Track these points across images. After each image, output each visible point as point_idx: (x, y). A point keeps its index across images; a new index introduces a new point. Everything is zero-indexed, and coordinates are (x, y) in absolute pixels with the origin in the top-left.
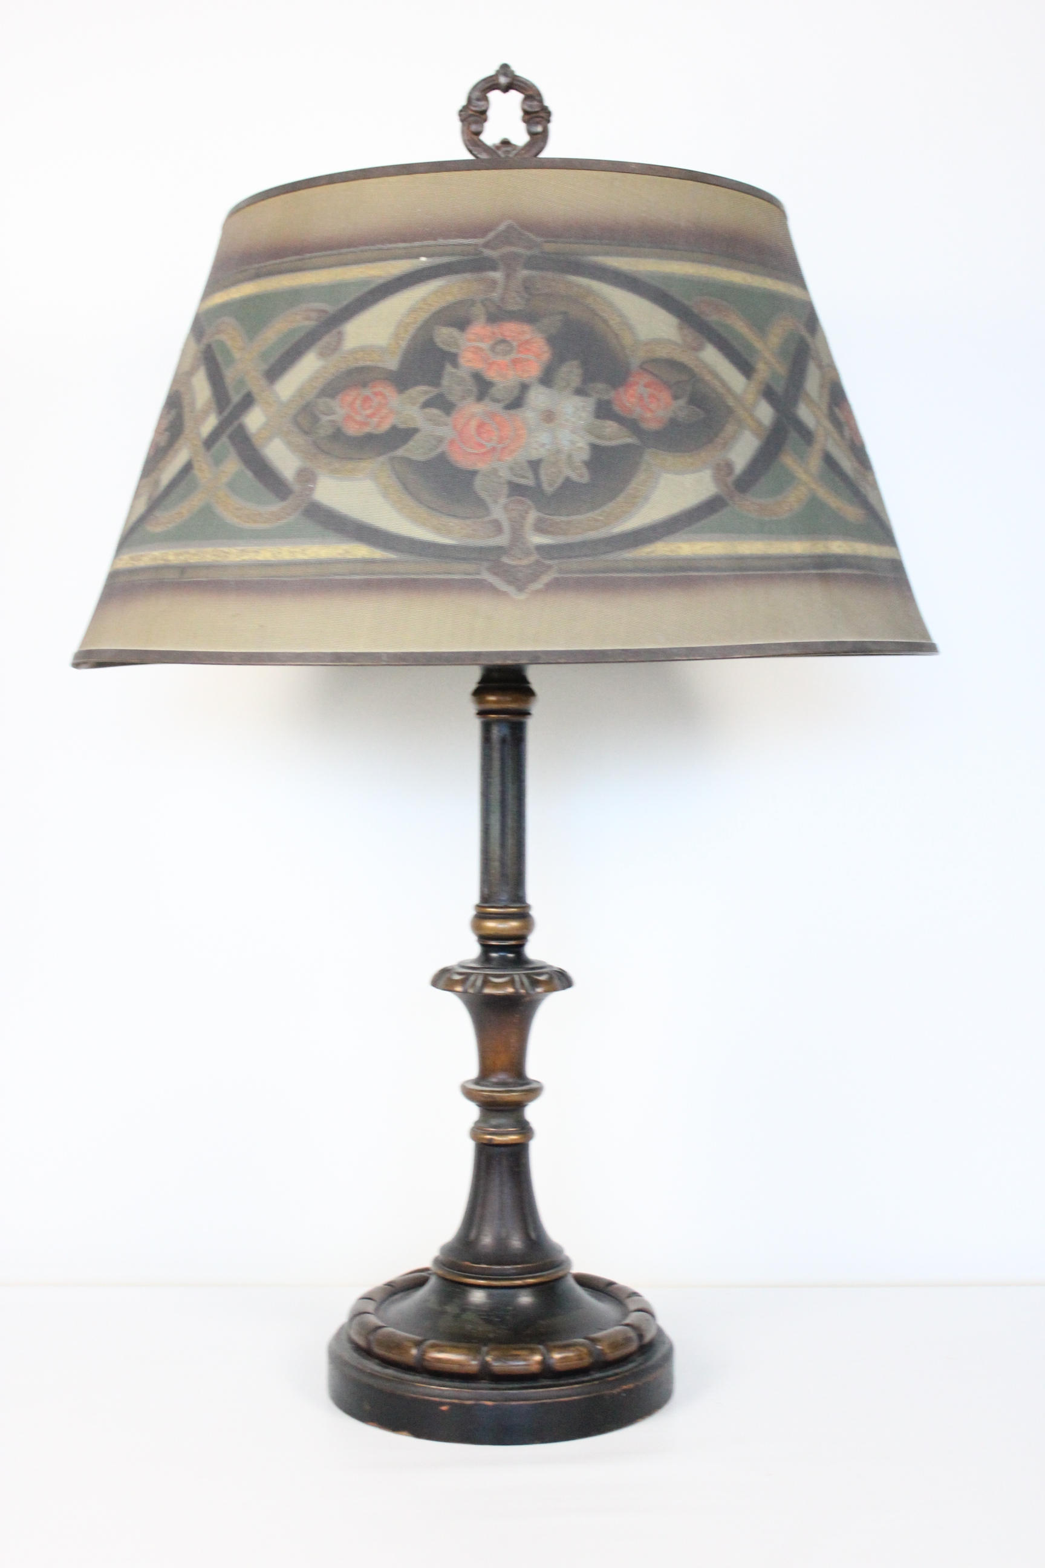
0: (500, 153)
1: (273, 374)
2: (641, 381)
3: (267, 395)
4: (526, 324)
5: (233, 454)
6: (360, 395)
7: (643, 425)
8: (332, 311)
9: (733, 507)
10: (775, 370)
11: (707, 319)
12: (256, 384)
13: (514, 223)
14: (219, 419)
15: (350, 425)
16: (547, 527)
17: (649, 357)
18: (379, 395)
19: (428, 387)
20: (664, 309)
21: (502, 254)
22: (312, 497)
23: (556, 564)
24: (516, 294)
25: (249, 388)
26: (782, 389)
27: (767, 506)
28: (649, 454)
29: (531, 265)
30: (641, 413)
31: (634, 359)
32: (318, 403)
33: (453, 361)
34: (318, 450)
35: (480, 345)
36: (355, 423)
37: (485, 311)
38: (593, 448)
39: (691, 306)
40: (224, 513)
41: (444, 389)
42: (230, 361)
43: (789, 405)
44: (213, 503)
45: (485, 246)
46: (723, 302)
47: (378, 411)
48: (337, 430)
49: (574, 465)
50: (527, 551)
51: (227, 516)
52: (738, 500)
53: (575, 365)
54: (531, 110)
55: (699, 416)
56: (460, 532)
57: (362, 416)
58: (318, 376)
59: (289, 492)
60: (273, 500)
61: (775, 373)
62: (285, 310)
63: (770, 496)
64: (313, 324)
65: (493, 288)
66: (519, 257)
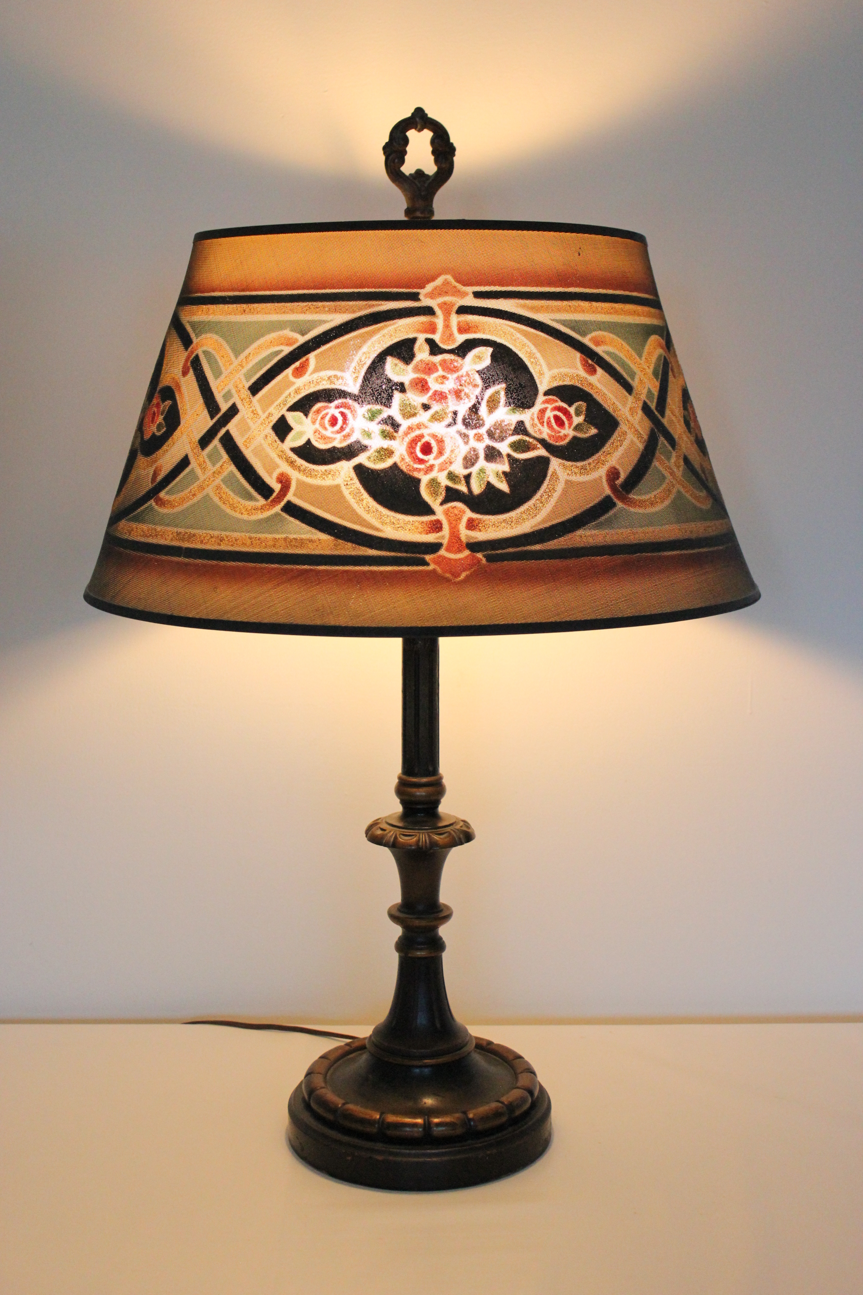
0: (415, 182)
1: (255, 389)
2: (550, 406)
3: (251, 407)
4: (459, 359)
5: (225, 456)
6: (327, 414)
7: (551, 442)
8: (302, 340)
9: (620, 505)
10: (649, 389)
11: (599, 350)
12: (241, 397)
13: (449, 278)
14: (211, 423)
15: (319, 438)
16: (477, 525)
17: (555, 384)
18: (343, 414)
19: (382, 407)
20: (566, 343)
21: (440, 302)
22: (290, 497)
23: (484, 556)
24: (451, 335)
25: (236, 399)
26: (654, 404)
27: (645, 501)
28: (555, 464)
29: (462, 310)
30: (549, 432)
31: (543, 386)
32: (293, 418)
33: (402, 388)
34: (294, 457)
35: (423, 376)
36: (324, 438)
37: (427, 348)
38: (512, 461)
39: (586, 340)
40: (220, 504)
41: (394, 411)
42: (218, 373)
43: (660, 417)
44: (212, 494)
45: (426, 295)
46: (611, 335)
47: (342, 429)
48: (309, 442)
49: (497, 475)
50: (462, 545)
51: (223, 507)
52: (623, 499)
53: (497, 392)
54: (440, 149)
55: (593, 431)
56: (409, 530)
57: (330, 432)
58: (292, 395)
59: (271, 491)
60: (259, 497)
61: (649, 391)
62: (262, 335)
63: (648, 493)
64: (287, 350)
65: (433, 329)
66: (453, 305)
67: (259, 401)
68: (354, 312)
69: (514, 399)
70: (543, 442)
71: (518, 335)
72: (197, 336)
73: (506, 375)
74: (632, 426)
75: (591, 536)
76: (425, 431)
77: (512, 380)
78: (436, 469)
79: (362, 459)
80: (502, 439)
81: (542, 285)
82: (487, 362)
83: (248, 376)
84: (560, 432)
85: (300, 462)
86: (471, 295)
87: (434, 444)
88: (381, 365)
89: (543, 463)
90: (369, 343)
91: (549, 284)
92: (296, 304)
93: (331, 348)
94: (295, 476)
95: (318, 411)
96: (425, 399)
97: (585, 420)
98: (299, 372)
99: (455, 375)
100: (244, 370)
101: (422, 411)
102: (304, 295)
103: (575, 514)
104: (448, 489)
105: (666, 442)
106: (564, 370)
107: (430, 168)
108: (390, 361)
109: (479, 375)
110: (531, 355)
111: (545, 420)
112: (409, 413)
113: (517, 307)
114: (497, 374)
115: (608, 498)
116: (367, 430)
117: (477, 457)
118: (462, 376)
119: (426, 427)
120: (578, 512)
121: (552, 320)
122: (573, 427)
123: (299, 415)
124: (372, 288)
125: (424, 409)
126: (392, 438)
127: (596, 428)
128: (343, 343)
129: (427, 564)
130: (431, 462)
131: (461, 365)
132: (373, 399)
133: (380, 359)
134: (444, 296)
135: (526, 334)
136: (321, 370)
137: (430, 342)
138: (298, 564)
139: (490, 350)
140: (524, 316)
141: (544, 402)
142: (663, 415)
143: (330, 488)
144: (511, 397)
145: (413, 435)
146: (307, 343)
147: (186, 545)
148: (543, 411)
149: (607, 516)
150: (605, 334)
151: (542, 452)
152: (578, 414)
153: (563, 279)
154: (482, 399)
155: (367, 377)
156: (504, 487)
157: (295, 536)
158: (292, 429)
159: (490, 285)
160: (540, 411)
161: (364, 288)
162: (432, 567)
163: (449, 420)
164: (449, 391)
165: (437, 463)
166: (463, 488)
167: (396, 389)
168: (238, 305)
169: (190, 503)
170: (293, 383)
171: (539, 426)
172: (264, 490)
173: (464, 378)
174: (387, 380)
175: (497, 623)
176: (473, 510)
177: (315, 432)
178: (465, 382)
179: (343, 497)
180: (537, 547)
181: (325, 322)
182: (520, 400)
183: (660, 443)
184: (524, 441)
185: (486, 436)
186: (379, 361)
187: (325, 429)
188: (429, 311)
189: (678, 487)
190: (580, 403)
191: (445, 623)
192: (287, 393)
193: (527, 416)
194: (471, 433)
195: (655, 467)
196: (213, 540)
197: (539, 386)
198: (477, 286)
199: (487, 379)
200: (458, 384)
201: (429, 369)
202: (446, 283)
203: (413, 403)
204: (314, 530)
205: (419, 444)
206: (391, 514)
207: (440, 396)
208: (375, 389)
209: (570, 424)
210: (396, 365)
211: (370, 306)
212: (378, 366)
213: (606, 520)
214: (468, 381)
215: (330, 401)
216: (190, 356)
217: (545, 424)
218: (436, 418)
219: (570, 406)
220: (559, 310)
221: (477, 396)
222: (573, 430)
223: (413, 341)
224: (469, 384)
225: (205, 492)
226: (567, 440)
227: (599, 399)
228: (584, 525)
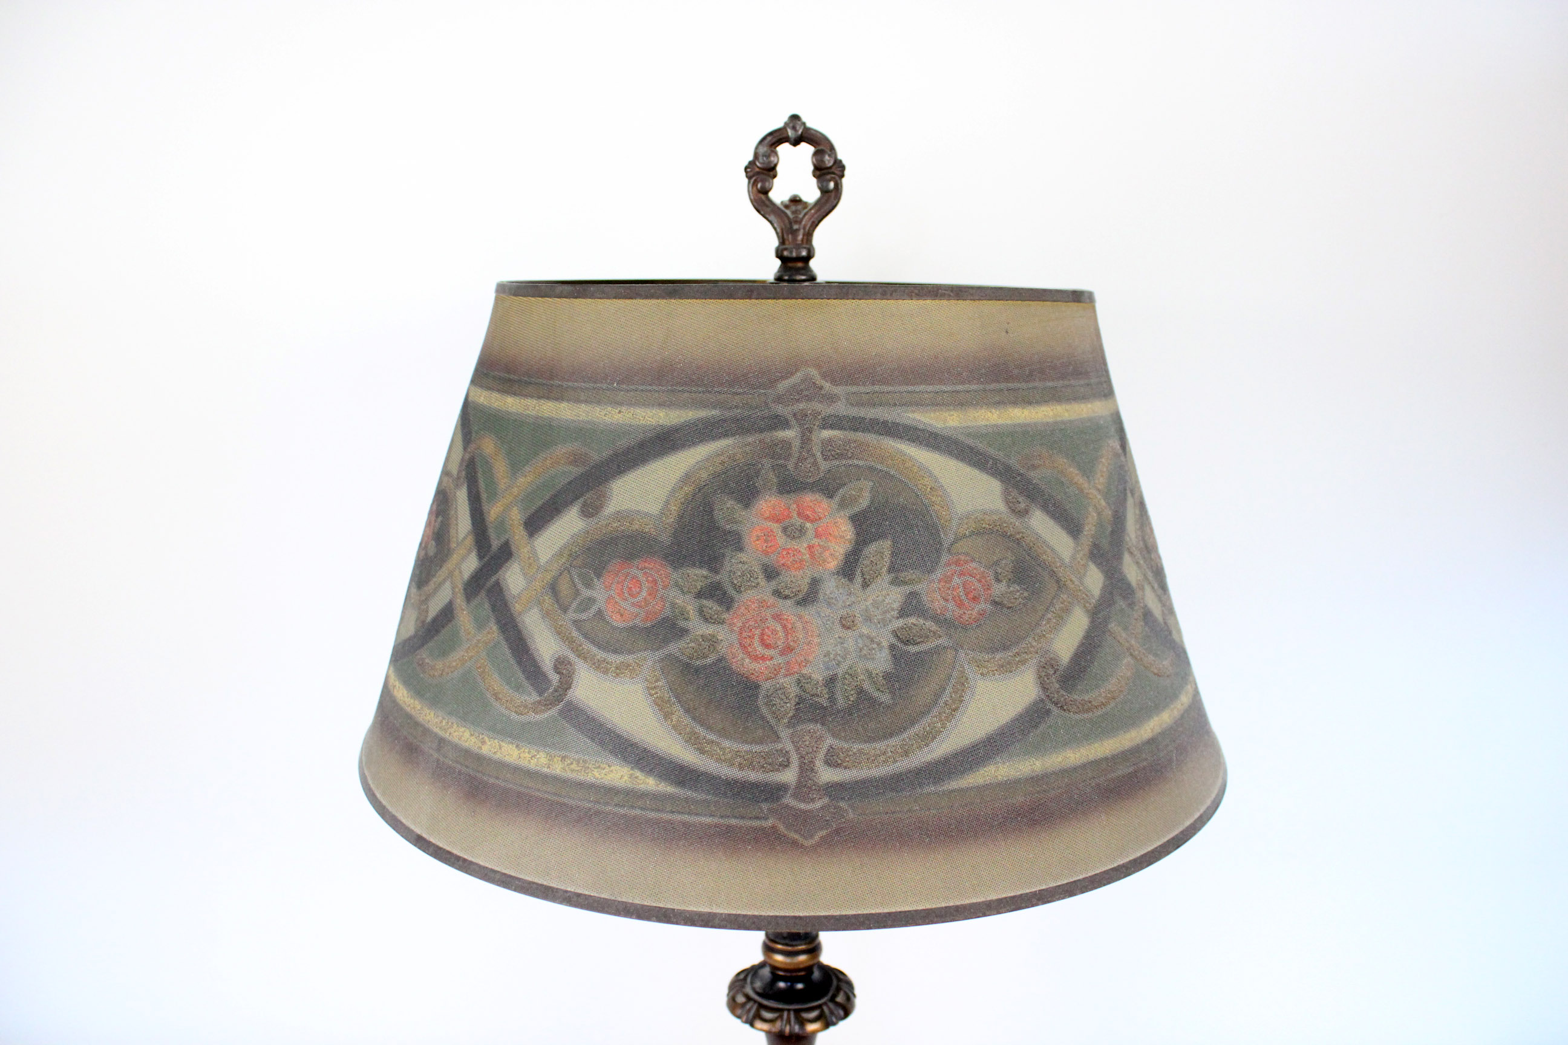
0: (788, 212)
1: (531, 527)
2: (958, 570)
3: (526, 552)
6: (626, 576)
8: (596, 456)
9: (1056, 711)
11: (1034, 475)
13: (813, 373)
14: (478, 566)
15: (614, 610)
18: (648, 577)
19: (707, 571)
20: (984, 469)
21: (796, 411)
22: (573, 695)
24: (813, 461)
27: (1092, 702)
28: (964, 658)
29: (830, 423)
30: (956, 609)
31: (948, 537)
32: (581, 575)
33: (736, 542)
34: (579, 636)
35: (768, 525)
36: (621, 613)
37: (775, 480)
38: (896, 655)
39: (1014, 462)
40: (483, 688)
41: (723, 578)
44: (475, 672)
45: (778, 400)
47: (647, 601)
48: (600, 614)
49: (876, 678)
50: (818, 790)
51: (486, 693)
52: (1062, 703)
54: (824, 168)
56: (738, 764)
57: (629, 603)
58: (581, 540)
59: (546, 683)
60: (530, 689)
63: (1097, 687)
64: (574, 471)
65: (785, 451)
66: (816, 414)
70: (946, 626)
76: (769, 612)
78: (783, 670)
79: (677, 647)
80: (884, 623)
82: (865, 502)
83: (524, 504)
84: (972, 609)
85: (586, 646)
86: (844, 399)
87: (780, 630)
94: (580, 667)
95: (616, 573)
100: (523, 495)
101: (764, 580)
104: (799, 701)
105: (1123, 603)
107: (811, 193)
109: (853, 523)
110: (932, 490)
111: (951, 591)
112: (745, 582)
115: (1039, 703)
116: (681, 604)
117: (846, 653)
121: (967, 435)
122: (991, 599)
123: (588, 572)
124: (699, 386)
125: (768, 576)
126: (722, 622)
129: (765, 817)
130: (776, 660)
132: (693, 558)
134: (802, 401)
137: (780, 471)
139: (869, 485)
141: (949, 563)
145: (749, 616)
146: (604, 464)
148: (948, 579)
149: (1036, 732)
151: (943, 641)
152: (999, 579)
154: (856, 562)
157: (576, 756)
158: (578, 592)
159: (873, 384)
160: (943, 577)
162: (771, 822)
163: (804, 593)
165: (784, 661)
169: (450, 676)
171: (941, 600)
172: (538, 680)
176: (836, 735)
177: (609, 602)
180: (932, 788)
181: (631, 434)
184: (917, 625)
185: (859, 620)
187: (624, 598)
188: (781, 424)
193: (924, 586)
197: (942, 537)
199: (863, 531)
202: (808, 381)
203: (752, 567)
204: (604, 753)
205: (759, 631)
206: (716, 737)
209: (988, 595)
213: (1036, 738)
214: (835, 533)
216: (466, 462)
217: (951, 598)
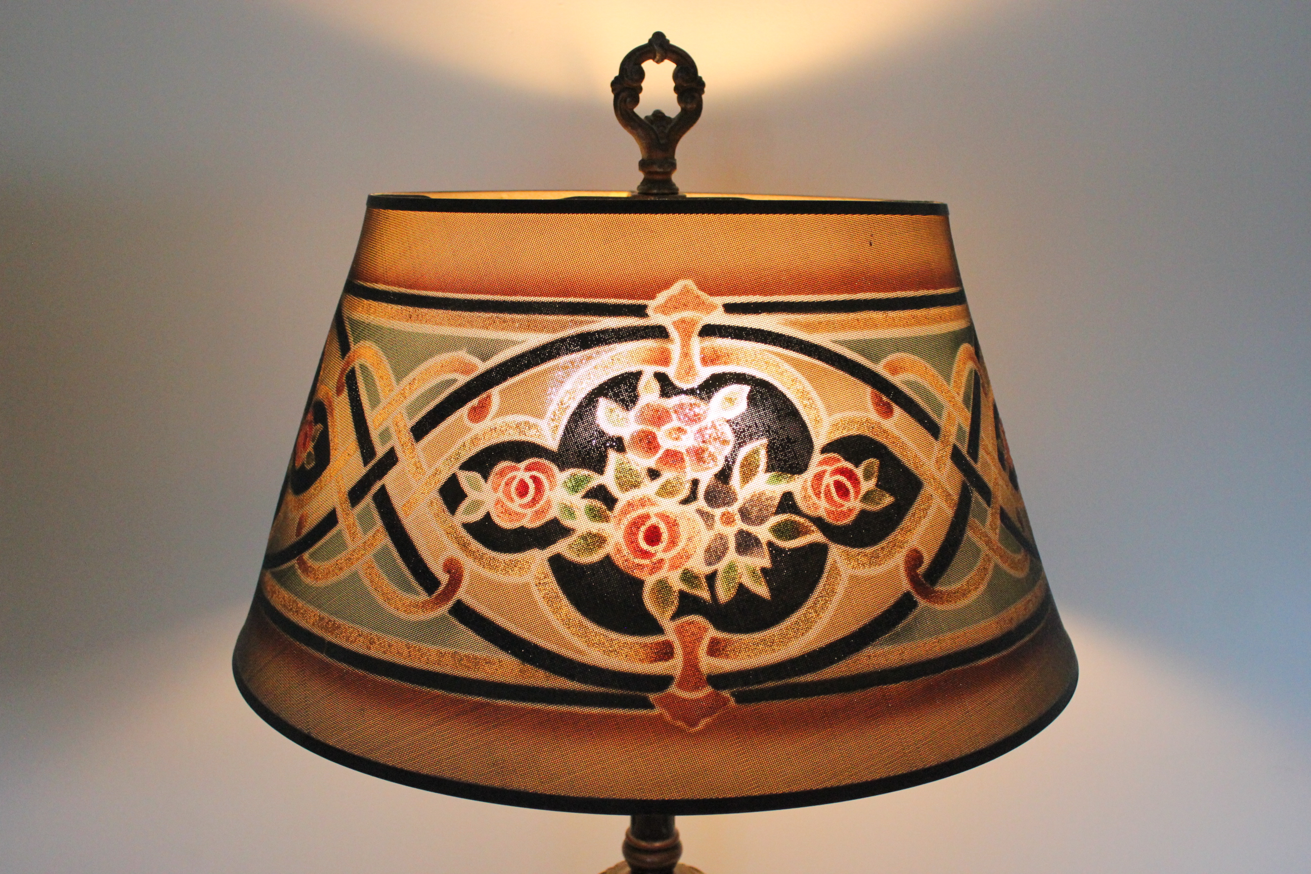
0: (652, 126)
1: (420, 431)
2: (829, 469)
3: (413, 457)
4: (702, 404)
5: (379, 523)
6: (514, 478)
7: (830, 521)
8: (482, 367)
9: (922, 603)
10: (959, 425)
11: (896, 380)
12: (401, 440)
13: (690, 283)
14: (364, 471)
15: (502, 512)
16: (723, 650)
17: (838, 435)
18: (535, 479)
19: (591, 473)
20: (852, 374)
21: (676, 319)
22: (461, 594)
23: (733, 694)
24: (691, 368)
25: (394, 442)
26: (966, 446)
27: (955, 593)
28: (836, 552)
29: (709, 331)
30: (828, 506)
31: (820, 439)
32: (468, 479)
33: (619, 445)
34: (468, 538)
35: (650, 428)
36: (508, 512)
37: (656, 386)
38: (775, 551)
39: (880, 368)
40: (371, 589)
41: (608, 479)
42: (375, 402)
43: (972, 462)
44: (362, 574)
45: (658, 309)
46: (912, 357)
47: (534, 501)
48: (488, 516)
49: (754, 573)
50: (701, 679)
51: (374, 594)
52: (927, 594)
53: (756, 452)
54: (685, 85)
55: (888, 500)
56: (626, 656)
57: (516, 504)
58: (467, 445)
59: (436, 583)
60: (420, 589)
61: (960, 428)
62: (431, 355)
63: (959, 579)
64: (462, 379)
65: (665, 360)
66: (693, 323)
67: (424, 450)
68: (554, 331)
69: (780, 460)
70: (819, 522)
71: (786, 366)
72: (356, 342)
73: (769, 426)
74: (939, 486)
75: (884, 655)
76: (652, 510)
77: (777, 434)
78: (666, 566)
79: (561, 547)
80: (761, 520)
81: (820, 292)
82: (742, 406)
83: (411, 411)
84: (843, 506)
85: (475, 545)
86: (721, 309)
87: (663, 527)
88: (590, 410)
89: (818, 553)
90: (575, 377)
91: (831, 291)
92: (477, 314)
93: (522, 382)
94: (469, 565)
95: (502, 473)
96: (651, 462)
97: (877, 485)
98: (478, 414)
99: (696, 427)
100: (408, 402)
101: (647, 480)
102: (487, 302)
103: (861, 624)
104: (682, 594)
105: (979, 497)
106: (849, 414)
107: (672, 108)
108: (603, 404)
109: (731, 426)
110: (804, 394)
111: (823, 488)
112: (629, 482)
113: (785, 324)
114: (756, 424)
115: (907, 596)
116: (569, 504)
117: (726, 549)
118: (706, 428)
119: (653, 504)
120: (866, 621)
121: (835, 342)
122: (860, 496)
123: (476, 476)
124: (580, 296)
125: (650, 476)
126: (606, 519)
127: (891, 495)
128: (539, 375)
129: (651, 706)
130: (660, 555)
131: (705, 412)
132: (579, 460)
133: (591, 400)
134: (682, 310)
135: (796, 364)
136: (507, 414)
137: (662, 378)
138: (470, 693)
139: (746, 389)
140: (794, 338)
141: (821, 463)
142: (975, 459)
143: (516, 587)
144: (775, 458)
145: (634, 515)
146: (489, 372)
147: (329, 637)
148: (819, 477)
149: (904, 623)
150: (903, 355)
151: (817, 536)
152: (867, 477)
153: (849, 282)
154: (734, 462)
155: (570, 427)
156: (762, 590)
157: (467, 653)
158: (466, 496)
159: (747, 294)
160: (815, 476)
161: (570, 296)
162: (657, 711)
163: (685, 492)
164: (687, 451)
165: (667, 556)
166: (705, 595)
167: (612, 446)
168: (404, 308)
169: (335, 579)
170: (469, 430)
171: (814, 498)
172: (427, 580)
173: (709, 432)
174: (599, 432)
175: (749, 793)
176: (718, 626)
177: (496, 504)
178: (710, 436)
179: (534, 603)
180: (809, 678)
181: (514, 343)
182: (788, 462)
183: (973, 500)
184: (792, 522)
185: (738, 517)
186: (587, 405)
187: (512, 500)
188: (660, 332)
189: (997, 559)
190: (872, 460)
191: (675, 796)
192: (460, 443)
193: (797, 485)
194: (718, 512)
195: (969, 539)
196: (361, 639)
197: (814, 439)
198: (730, 295)
199: (741, 432)
200: (700, 440)
201: (659, 418)
202: (685, 291)
203: (634, 467)
204: (493, 648)
205: (643, 529)
206: (602, 630)
207: (673, 458)
208: (581, 445)
209: (857, 493)
210: (612, 411)
211: (576, 324)
212: (587, 411)
213: (904, 629)
214: (714, 435)
215: (519, 460)
216: (345, 370)
217: (822, 495)
218: (666, 491)
219: (857, 466)
220: (843, 327)
221: (726, 457)
222: (861, 501)
223: (638, 375)
224: (715, 439)
225: (353, 568)
226: (852, 517)
227: (896, 451)
228: (873, 641)
